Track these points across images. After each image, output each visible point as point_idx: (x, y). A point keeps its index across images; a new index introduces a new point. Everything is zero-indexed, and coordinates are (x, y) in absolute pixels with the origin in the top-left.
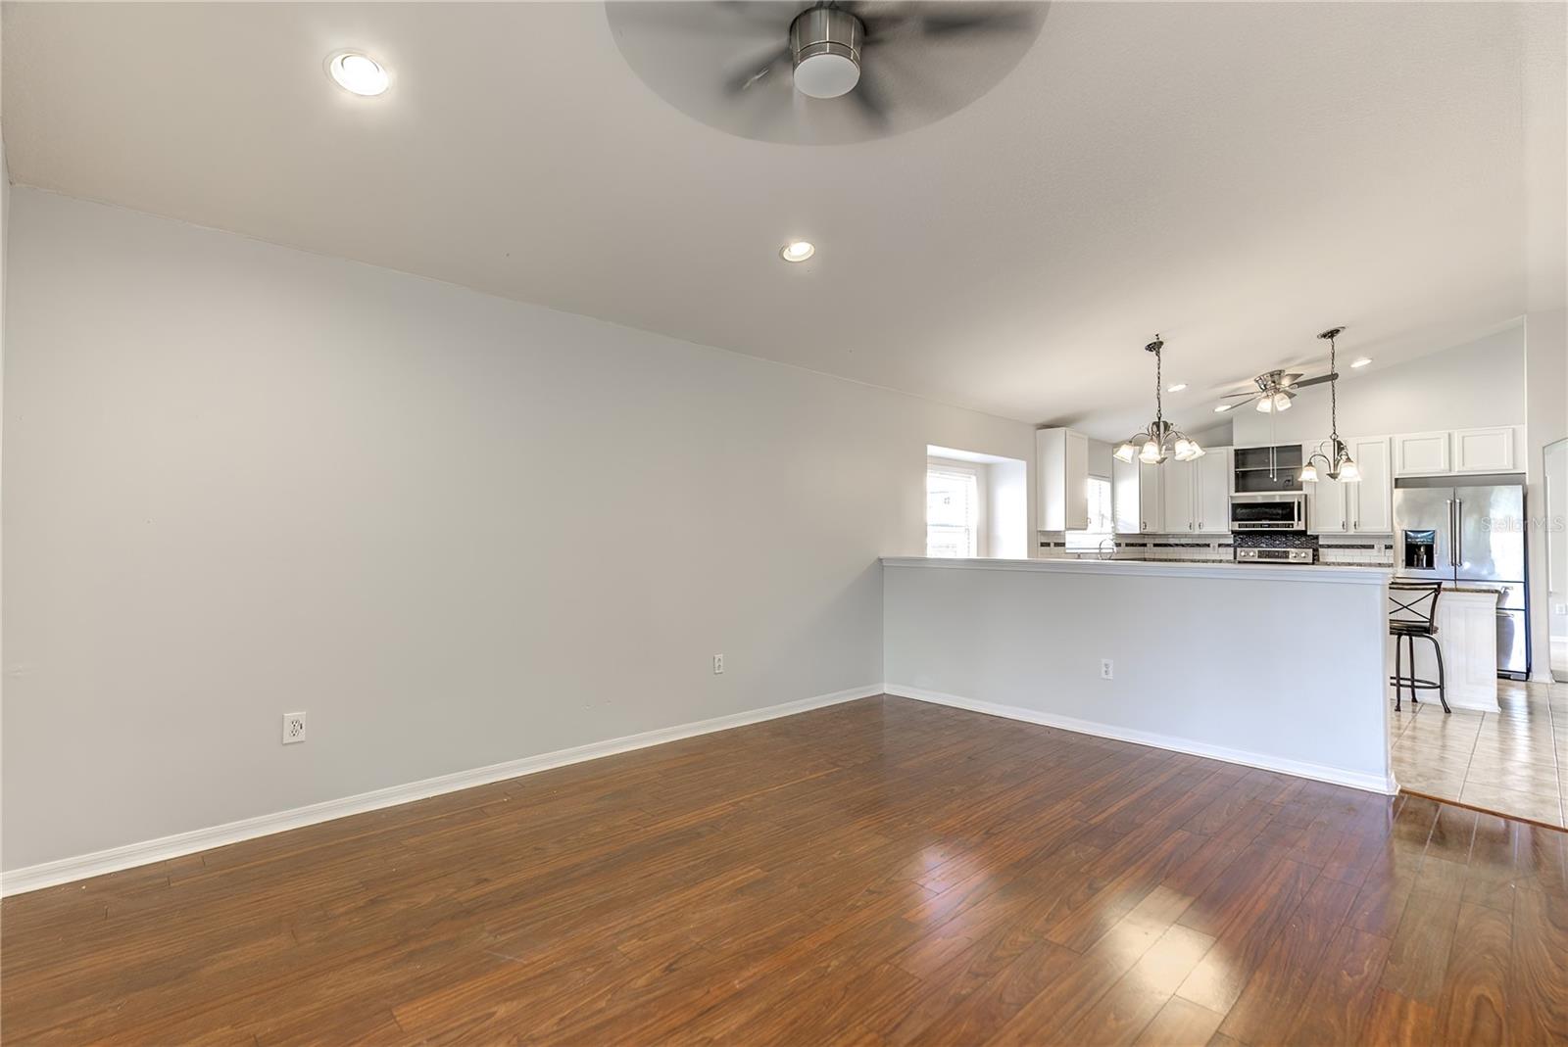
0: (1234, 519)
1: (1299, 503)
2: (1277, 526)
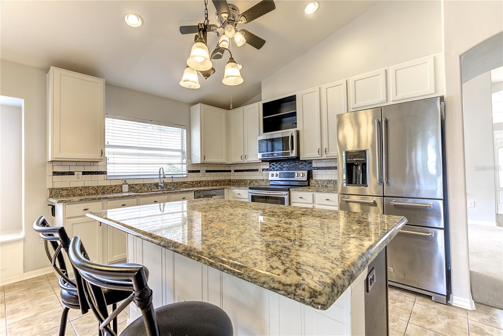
1: (292, 137)
2: (281, 154)
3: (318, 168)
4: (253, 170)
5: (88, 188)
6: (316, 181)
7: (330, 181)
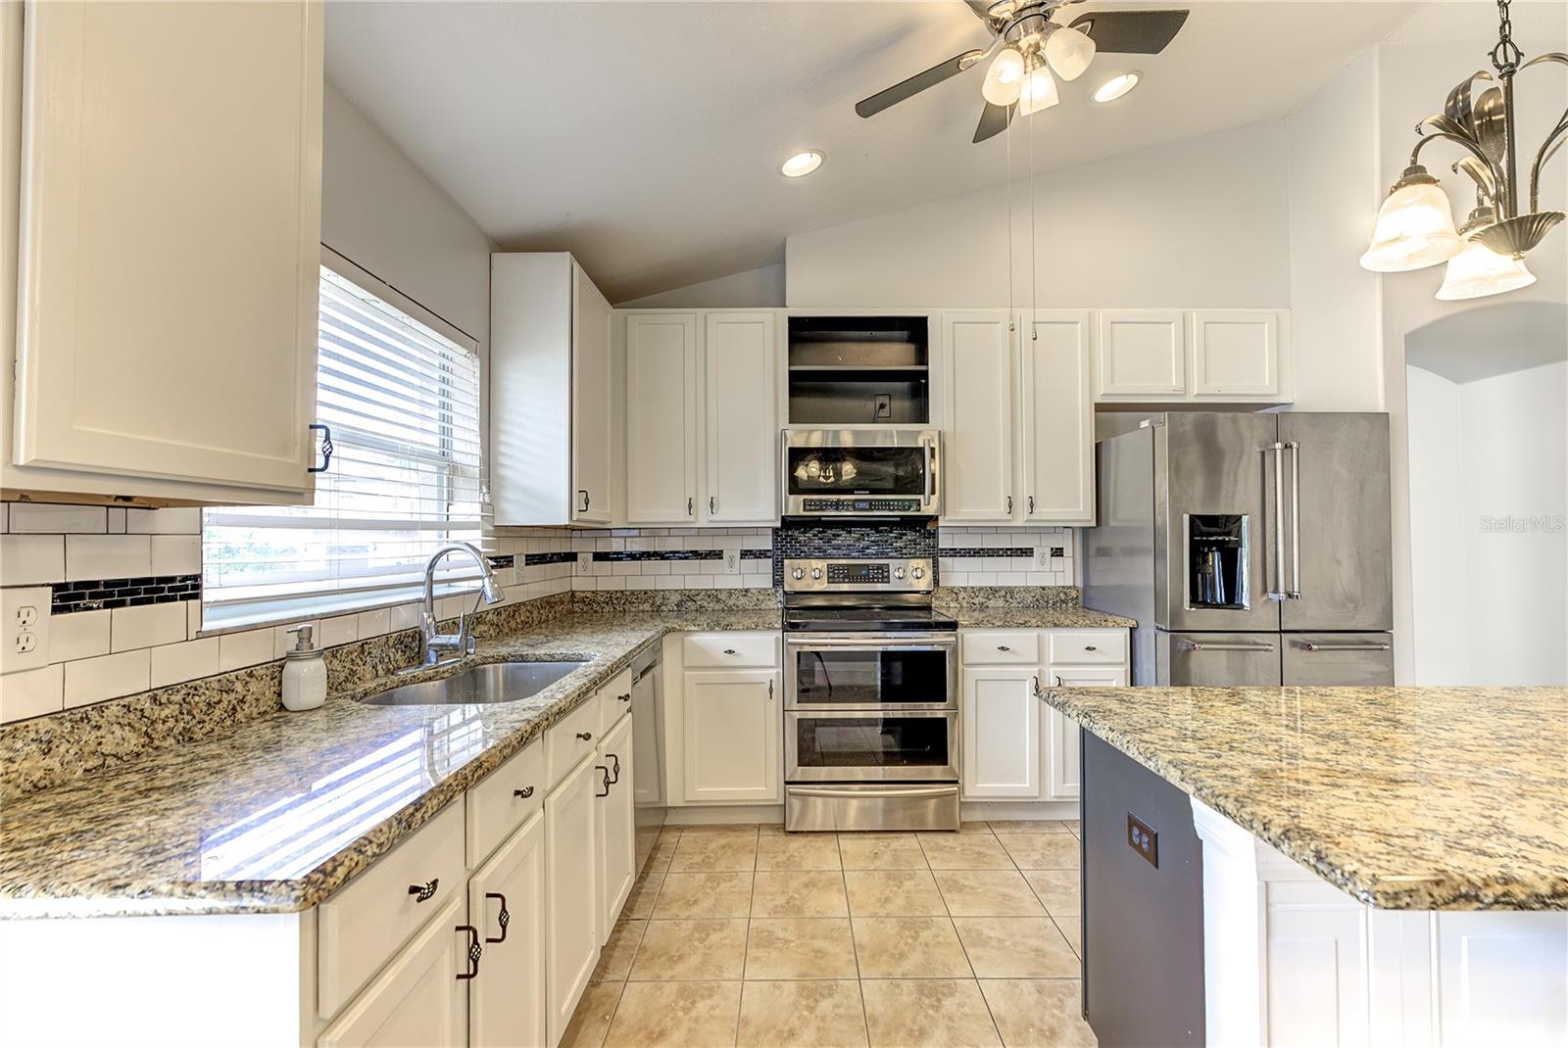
0: (794, 486)
2: (887, 505)
3: (955, 553)
4: (696, 555)
5: (94, 716)
6: (951, 590)
7: (994, 590)
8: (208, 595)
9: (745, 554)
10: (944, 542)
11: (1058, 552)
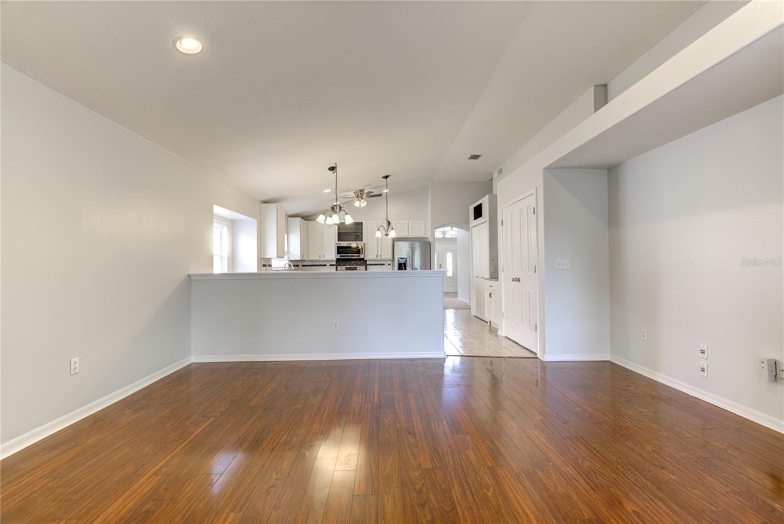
0: (338, 253)
1: (362, 247)
2: (354, 256)
3: (370, 265)
4: (321, 265)
8: (273, 267)
9: (330, 265)
10: (368, 263)
11: (389, 265)
